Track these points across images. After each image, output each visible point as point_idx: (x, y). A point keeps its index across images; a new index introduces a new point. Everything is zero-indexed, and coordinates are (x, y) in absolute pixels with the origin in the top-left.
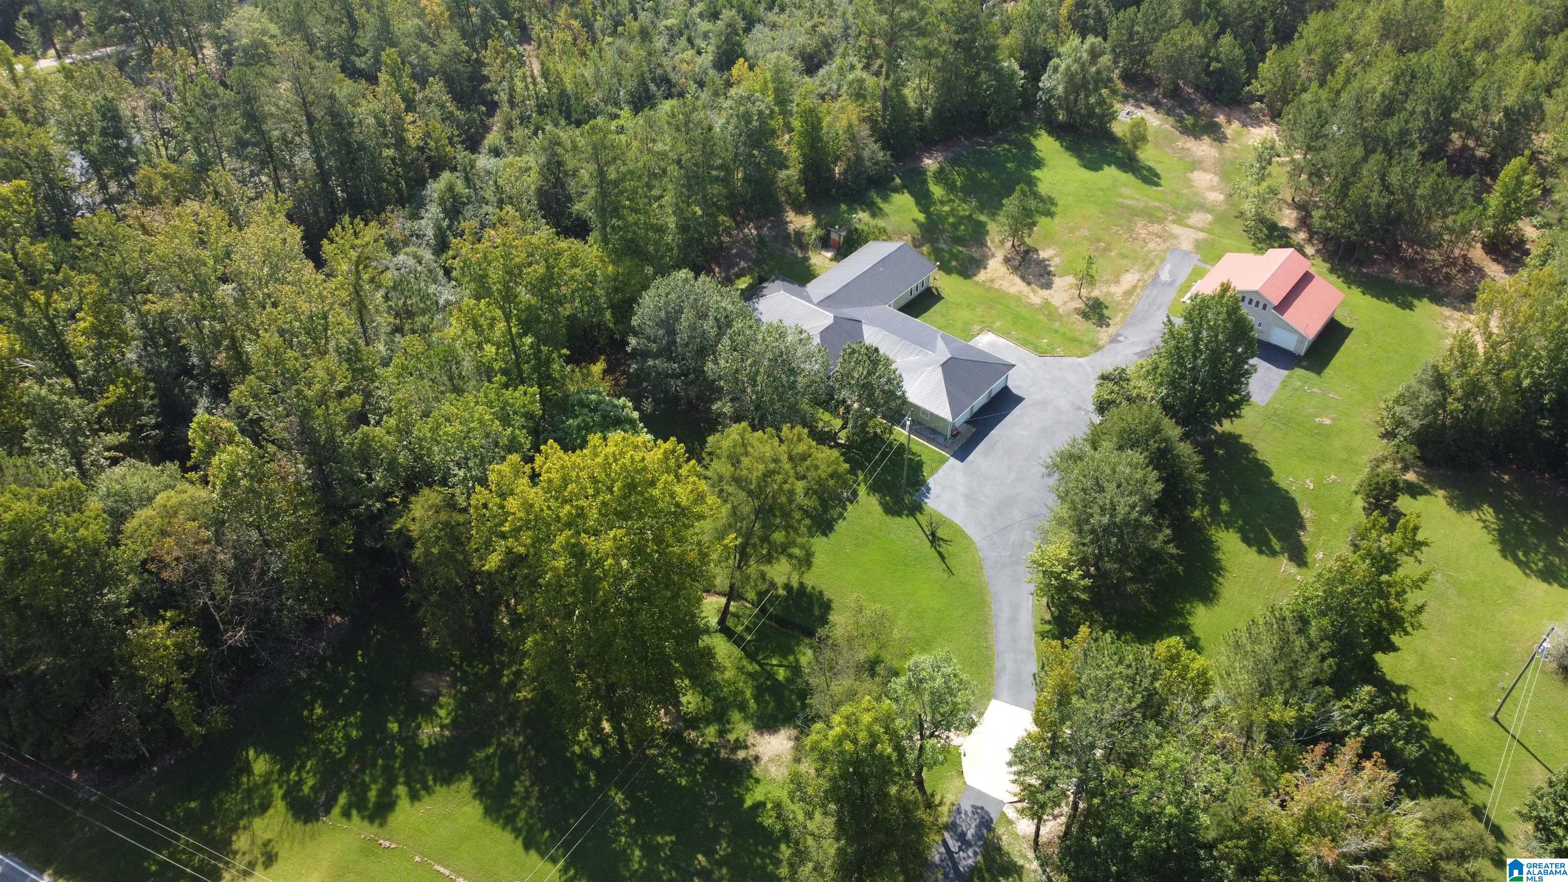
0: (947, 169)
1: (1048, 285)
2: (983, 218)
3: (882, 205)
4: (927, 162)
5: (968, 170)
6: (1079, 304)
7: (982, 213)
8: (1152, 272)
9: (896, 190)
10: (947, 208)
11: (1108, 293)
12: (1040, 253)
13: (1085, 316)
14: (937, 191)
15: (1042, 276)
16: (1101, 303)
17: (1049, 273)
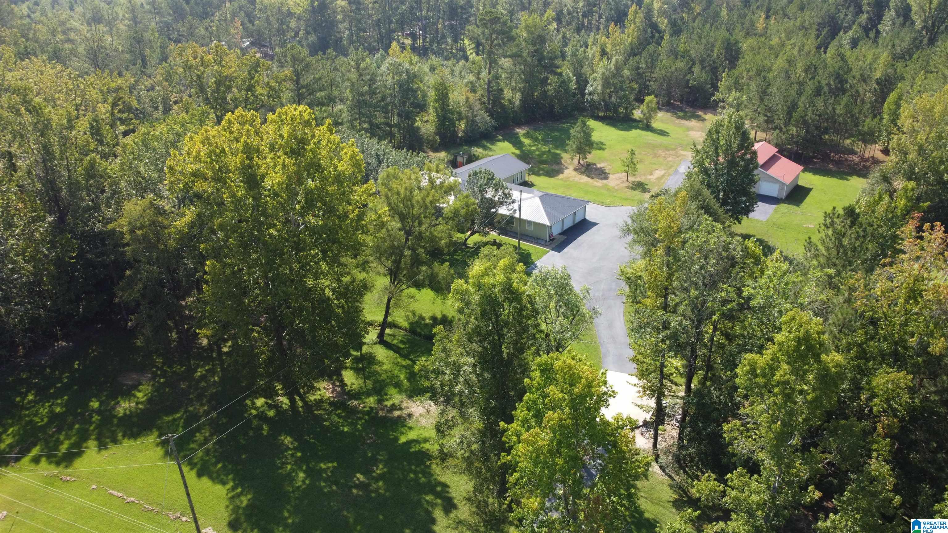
0: (532, 132)
1: (606, 178)
3: (491, 147)
4: (518, 130)
5: (545, 132)
6: (627, 184)
7: (557, 150)
8: (672, 169)
9: (499, 141)
10: (534, 148)
11: (646, 179)
12: (598, 165)
13: (633, 189)
14: (526, 141)
15: (600, 174)
16: (642, 184)
17: (605, 173)
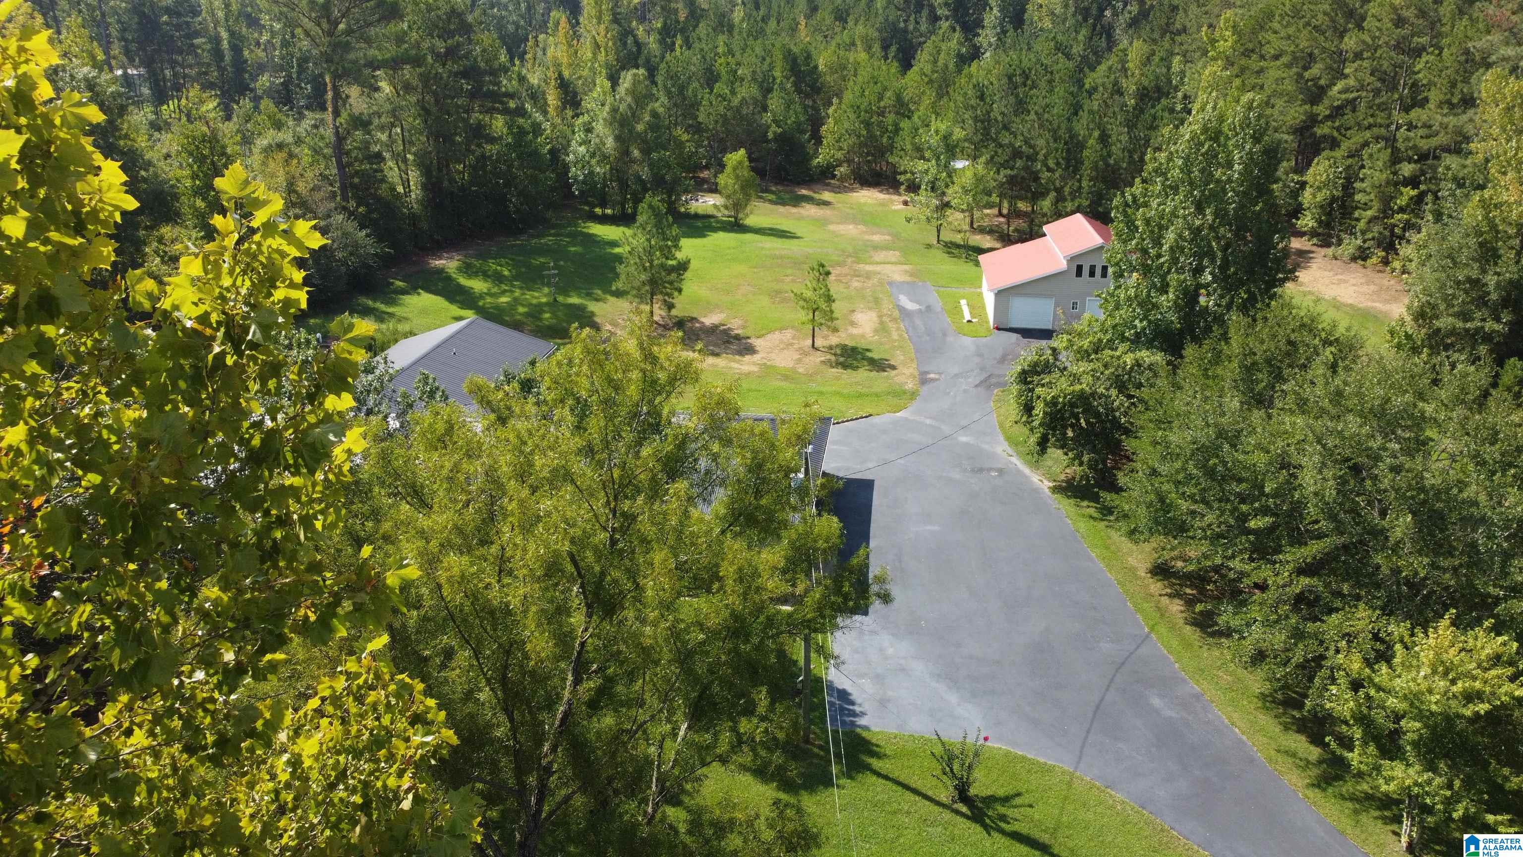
0: (477, 263)
1: (750, 350)
2: (574, 300)
3: (390, 310)
4: (438, 263)
5: (512, 260)
6: (819, 357)
7: (569, 296)
8: (887, 306)
9: (404, 292)
10: (504, 299)
11: (851, 336)
12: (702, 320)
13: (845, 366)
14: (478, 285)
15: (728, 342)
16: (854, 349)
17: (737, 338)
